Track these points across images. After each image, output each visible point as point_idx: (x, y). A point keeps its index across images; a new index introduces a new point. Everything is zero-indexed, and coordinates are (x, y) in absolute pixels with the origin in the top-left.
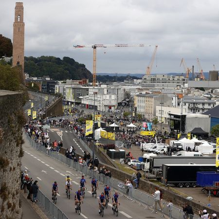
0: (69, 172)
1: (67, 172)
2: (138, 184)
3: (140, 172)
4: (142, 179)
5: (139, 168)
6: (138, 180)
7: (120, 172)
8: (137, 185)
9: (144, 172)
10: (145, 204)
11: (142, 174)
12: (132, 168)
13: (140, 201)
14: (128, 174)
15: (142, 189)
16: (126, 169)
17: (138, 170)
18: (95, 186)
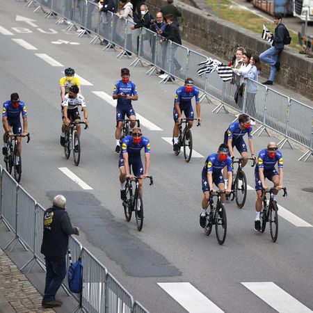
0: (28, 20)
1: (19, 18)
2: (277, 66)
3: (286, 23)
4: (292, 50)
5: (281, 10)
6: (279, 53)
7: (213, 24)
8: (272, 72)
9: (302, 22)
10: (302, 140)
11: (294, 31)
12: (256, 7)
13: (283, 131)
14: (242, 30)
15: (292, 85)
16: (233, 13)
17: (278, 16)
18: (187, 114)
